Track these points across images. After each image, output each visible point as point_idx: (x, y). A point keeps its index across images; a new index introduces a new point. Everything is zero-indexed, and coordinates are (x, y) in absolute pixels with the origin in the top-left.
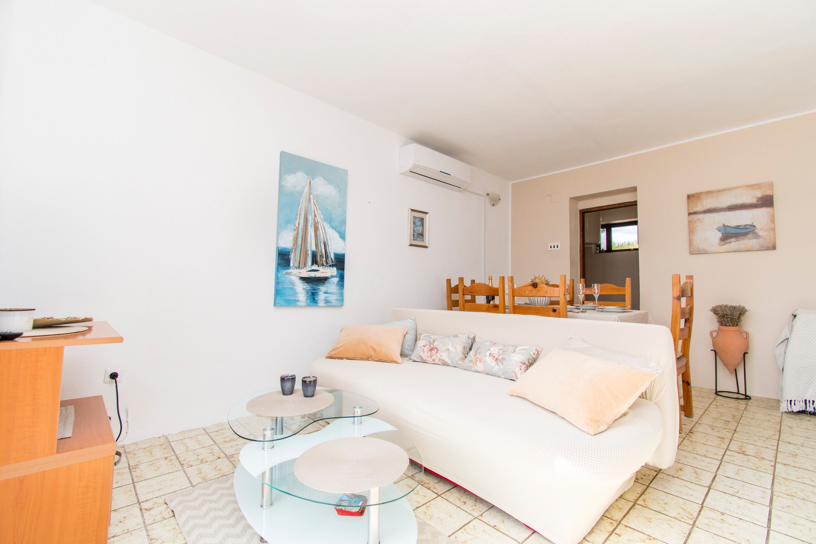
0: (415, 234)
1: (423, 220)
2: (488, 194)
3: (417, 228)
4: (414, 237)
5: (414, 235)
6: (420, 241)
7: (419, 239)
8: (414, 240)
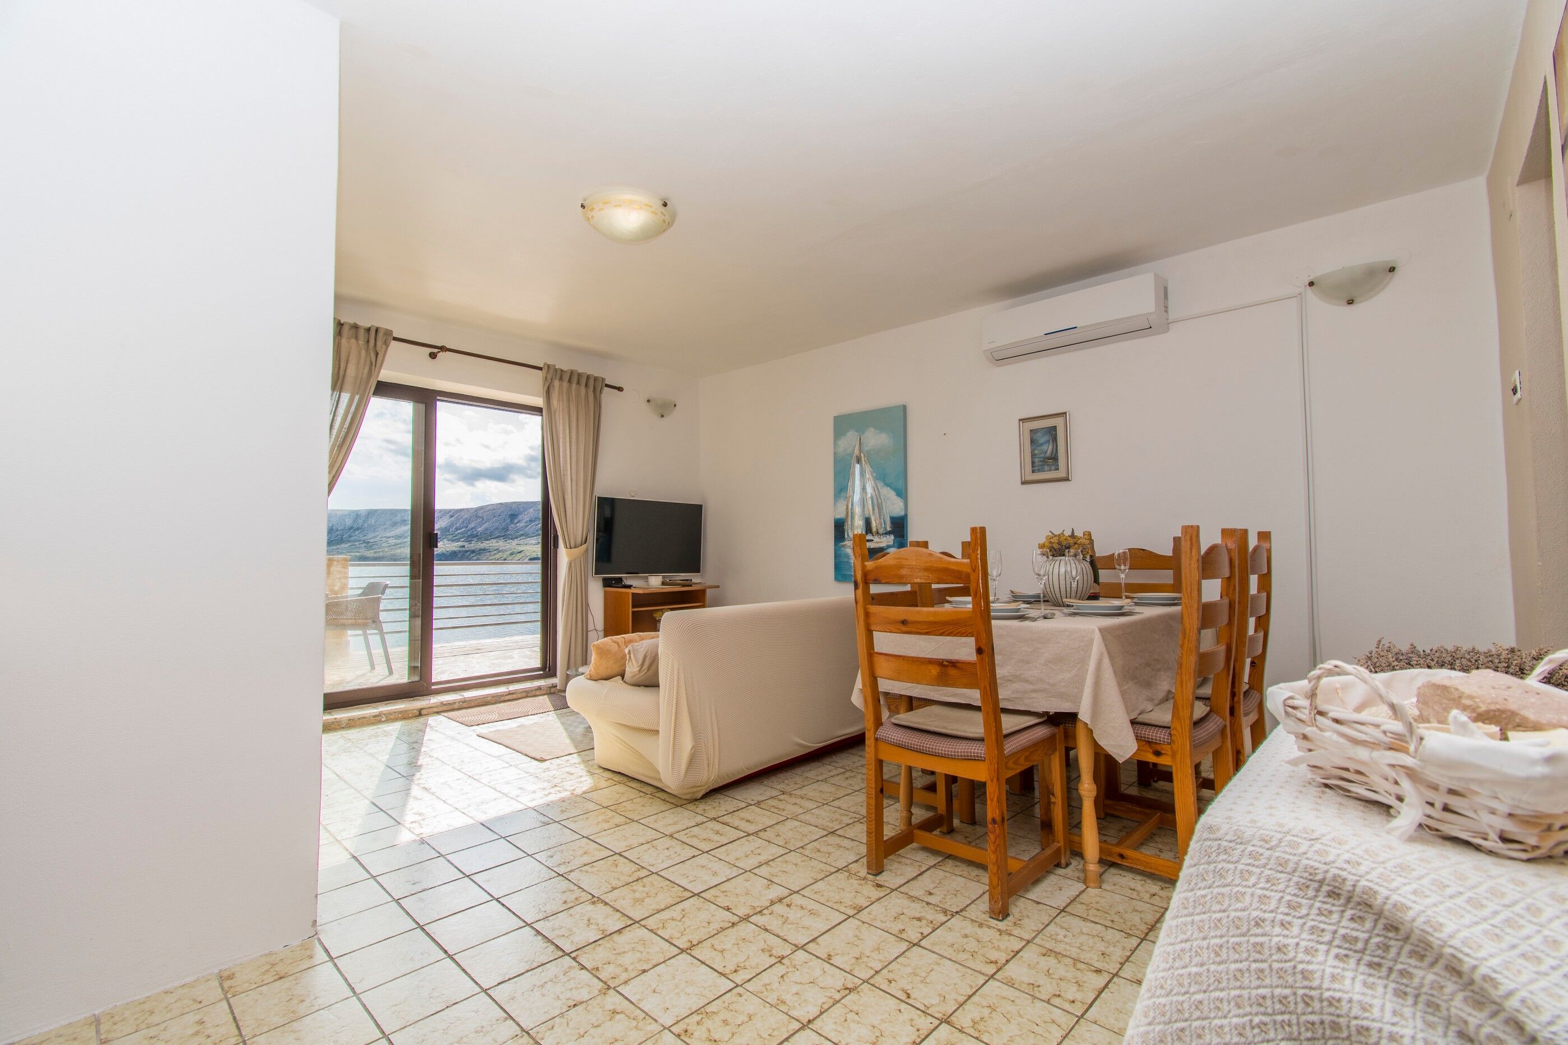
0: (1036, 460)
1: (1056, 431)
2: (1311, 284)
3: (1039, 448)
4: (1033, 467)
5: (1033, 463)
6: (1050, 470)
7: (1046, 468)
8: (1033, 472)
